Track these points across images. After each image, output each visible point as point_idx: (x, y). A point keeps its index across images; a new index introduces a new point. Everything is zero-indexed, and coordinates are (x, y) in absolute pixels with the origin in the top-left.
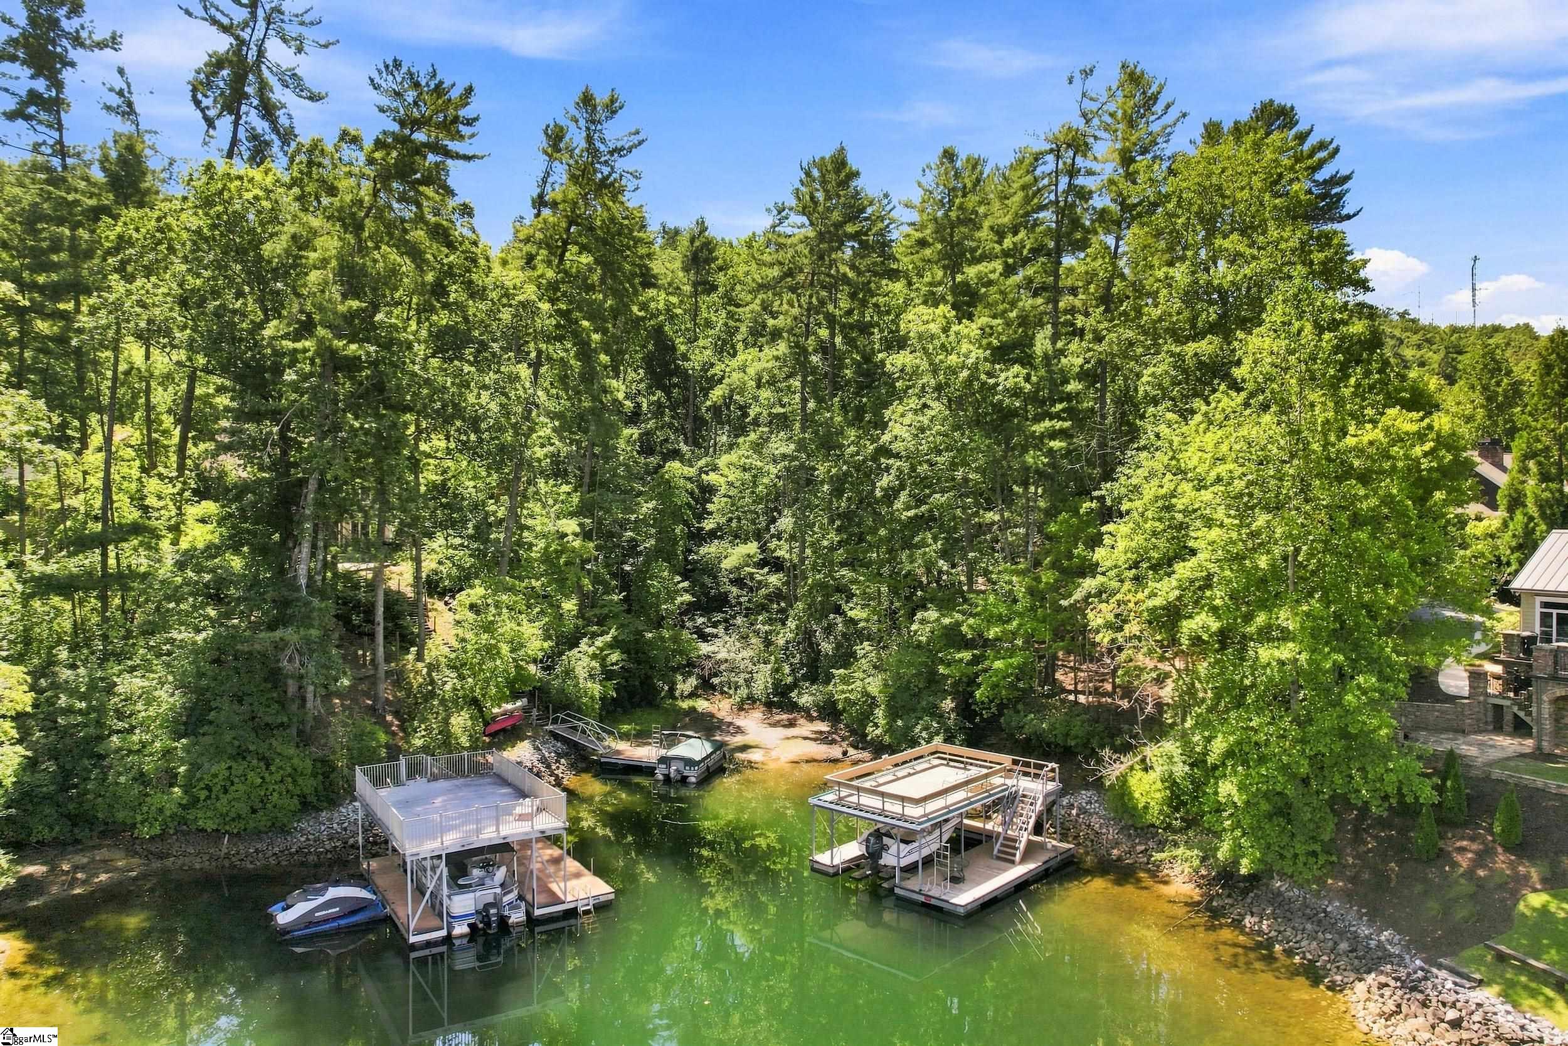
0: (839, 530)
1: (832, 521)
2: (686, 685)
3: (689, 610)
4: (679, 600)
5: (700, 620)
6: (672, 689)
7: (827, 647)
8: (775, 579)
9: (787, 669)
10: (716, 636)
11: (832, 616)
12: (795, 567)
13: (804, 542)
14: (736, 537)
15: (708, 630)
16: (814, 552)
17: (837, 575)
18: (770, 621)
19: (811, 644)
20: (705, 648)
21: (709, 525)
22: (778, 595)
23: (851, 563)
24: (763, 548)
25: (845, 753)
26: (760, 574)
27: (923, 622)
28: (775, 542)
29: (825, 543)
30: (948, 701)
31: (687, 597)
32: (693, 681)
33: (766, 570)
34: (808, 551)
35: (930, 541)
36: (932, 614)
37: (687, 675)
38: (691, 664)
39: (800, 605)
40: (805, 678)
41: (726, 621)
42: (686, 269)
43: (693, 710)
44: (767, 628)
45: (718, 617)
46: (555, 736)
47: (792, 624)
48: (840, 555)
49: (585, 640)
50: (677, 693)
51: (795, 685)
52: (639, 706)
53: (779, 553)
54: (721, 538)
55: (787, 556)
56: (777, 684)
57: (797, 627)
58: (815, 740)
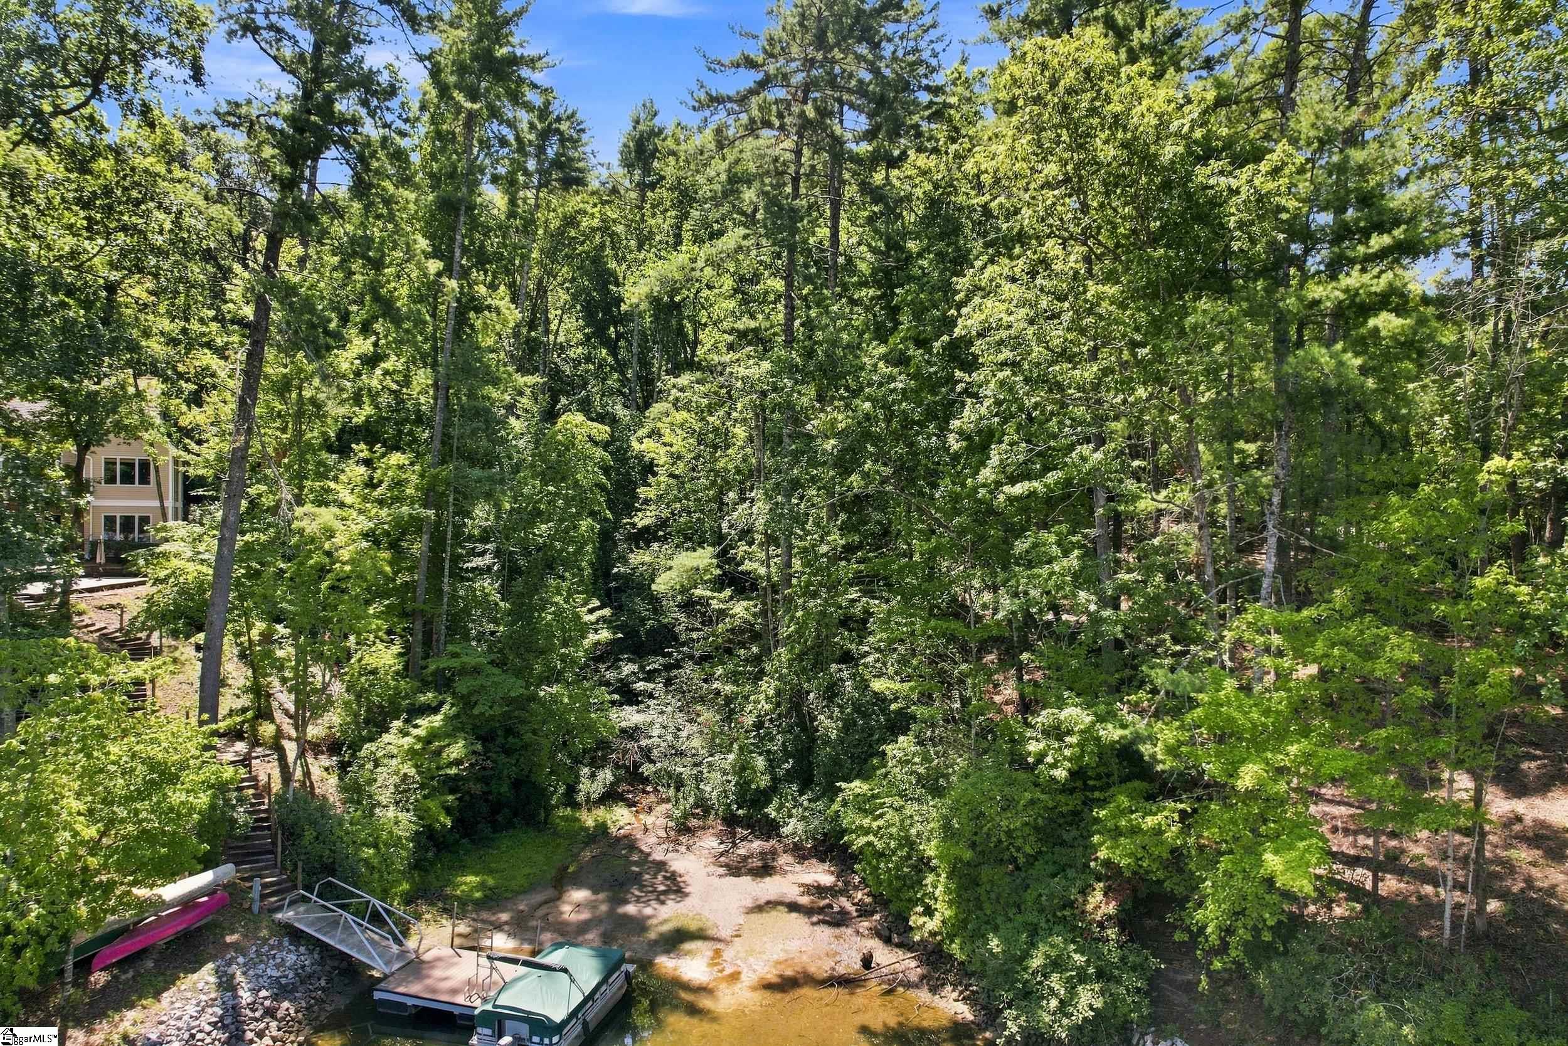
0: (844, 529)
1: (833, 515)
2: (593, 784)
3: (607, 655)
4: (592, 638)
5: (628, 669)
6: (572, 790)
7: (828, 724)
8: (741, 609)
9: (760, 762)
10: (651, 696)
11: (834, 667)
12: (774, 589)
13: (790, 547)
14: (688, 538)
15: (640, 686)
16: (807, 564)
17: (843, 601)
18: (734, 677)
19: (801, 716)
20: (630, 716)
21: (643, 519)
22: (748, 634)
23: (866, 582)
24: (723, 557)
25: (867, 962)
26: (718, 600)
27: (1056, 732)
28: (743, 547)
29: (824, 549)
30: (1097, 897)
31: (605, 635)
32: (606, 775)
33: (727, 592)
34: (797, 564)
35: (1055, 550)
36: (1075, 715)
37: (597, 764)
38: (604, 745)
39: (783, 653)
40: (790, 777)
41: (668, 667)
42: (628, 165)
43: (602, 828)
44: (729, 688)
45: (655, 663)
46: (296, 936)
47: (768, 686)
48: (849, 568)
49: (397, 724)
50: (580, 798)
51: (773, 789)
52: (509, 825)
53: (748, 566)
54: (664, 540)
55: (762, 571)
56: (743, 786)
57: (778, 692)
58: (807, 911)
